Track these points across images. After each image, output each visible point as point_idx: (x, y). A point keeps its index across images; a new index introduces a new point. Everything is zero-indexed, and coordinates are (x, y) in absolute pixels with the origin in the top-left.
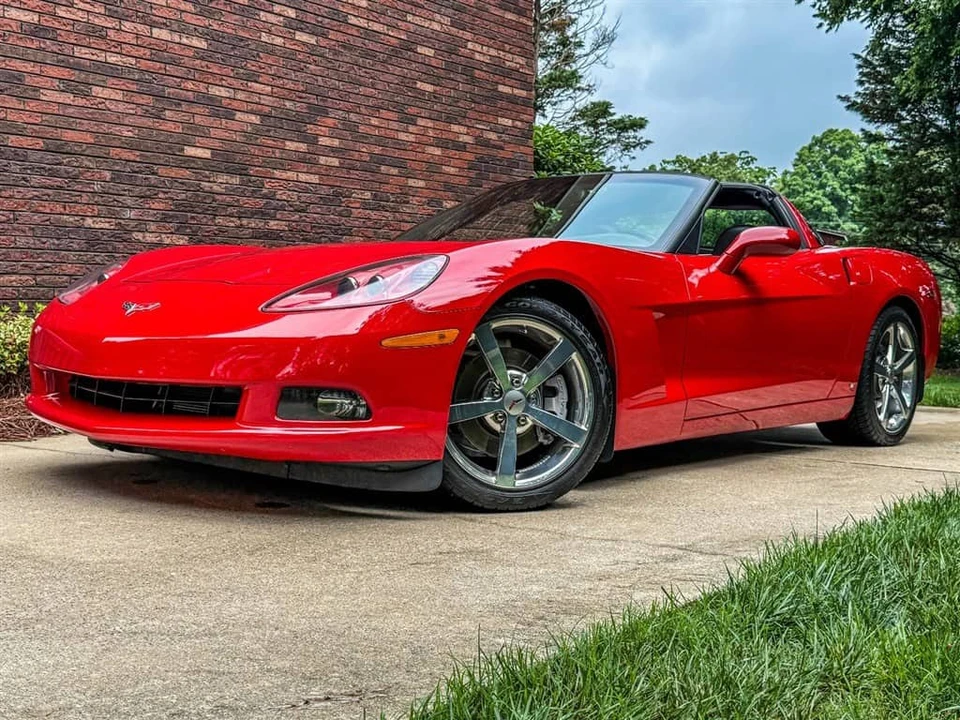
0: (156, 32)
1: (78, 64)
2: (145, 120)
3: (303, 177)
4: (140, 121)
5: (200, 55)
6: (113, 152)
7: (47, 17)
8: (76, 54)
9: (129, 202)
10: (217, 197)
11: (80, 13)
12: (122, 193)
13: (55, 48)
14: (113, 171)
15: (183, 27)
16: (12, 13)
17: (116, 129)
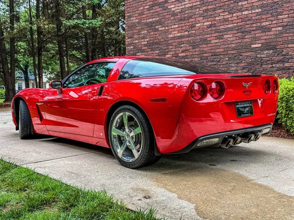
0: (243, 13)
1: (221, 31)
2: (238, 40)
4: (237, 41)
5: (258, 14)
6: (229, 52)
7: (213, 21)
8: (220, 28)
9: (233, 65)
10: (263, 59)
11: (221, 17)
12: (231, 63)
13: (215, 29)
14: (229, 57)
15: (253, 8)
16: (205, 24)
17: (230, 45)
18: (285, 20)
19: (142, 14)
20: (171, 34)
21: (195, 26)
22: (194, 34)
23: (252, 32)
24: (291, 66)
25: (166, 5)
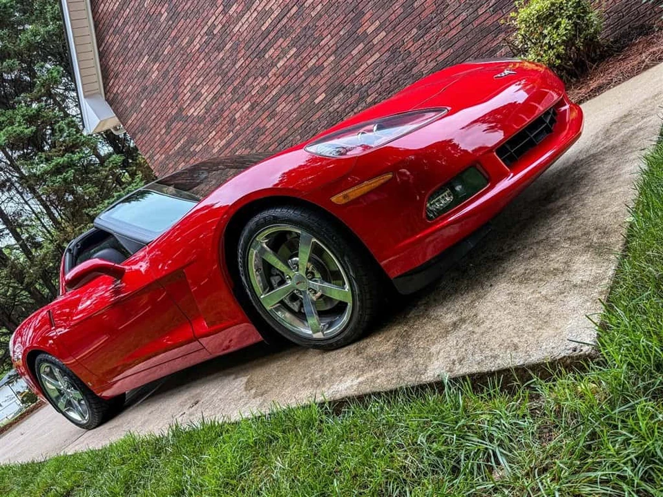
0: (278, 65)
1: (268, 105)
2: (296, 105)
3: (369, 62)
4: (295, 107)
5: (296, 56)
7: (252, 99)
8: (265, 103)
10: (338, 110)
11: (257, 87)
13: (260, 108)
14: (299, 134)
15: (284, 52)
16: (245, 108)
17: (291, 118)
18: (331, 43)
19: (163, 144)
20: (214, 148)
21: (235, 119)
22: (240, 129)
23: (305, 84)
24: (375, 99)
25: (184, 113)
